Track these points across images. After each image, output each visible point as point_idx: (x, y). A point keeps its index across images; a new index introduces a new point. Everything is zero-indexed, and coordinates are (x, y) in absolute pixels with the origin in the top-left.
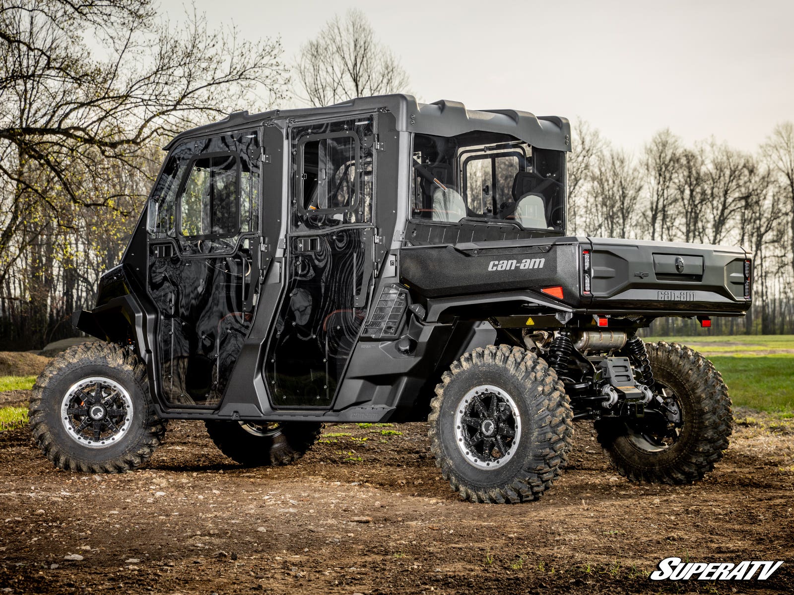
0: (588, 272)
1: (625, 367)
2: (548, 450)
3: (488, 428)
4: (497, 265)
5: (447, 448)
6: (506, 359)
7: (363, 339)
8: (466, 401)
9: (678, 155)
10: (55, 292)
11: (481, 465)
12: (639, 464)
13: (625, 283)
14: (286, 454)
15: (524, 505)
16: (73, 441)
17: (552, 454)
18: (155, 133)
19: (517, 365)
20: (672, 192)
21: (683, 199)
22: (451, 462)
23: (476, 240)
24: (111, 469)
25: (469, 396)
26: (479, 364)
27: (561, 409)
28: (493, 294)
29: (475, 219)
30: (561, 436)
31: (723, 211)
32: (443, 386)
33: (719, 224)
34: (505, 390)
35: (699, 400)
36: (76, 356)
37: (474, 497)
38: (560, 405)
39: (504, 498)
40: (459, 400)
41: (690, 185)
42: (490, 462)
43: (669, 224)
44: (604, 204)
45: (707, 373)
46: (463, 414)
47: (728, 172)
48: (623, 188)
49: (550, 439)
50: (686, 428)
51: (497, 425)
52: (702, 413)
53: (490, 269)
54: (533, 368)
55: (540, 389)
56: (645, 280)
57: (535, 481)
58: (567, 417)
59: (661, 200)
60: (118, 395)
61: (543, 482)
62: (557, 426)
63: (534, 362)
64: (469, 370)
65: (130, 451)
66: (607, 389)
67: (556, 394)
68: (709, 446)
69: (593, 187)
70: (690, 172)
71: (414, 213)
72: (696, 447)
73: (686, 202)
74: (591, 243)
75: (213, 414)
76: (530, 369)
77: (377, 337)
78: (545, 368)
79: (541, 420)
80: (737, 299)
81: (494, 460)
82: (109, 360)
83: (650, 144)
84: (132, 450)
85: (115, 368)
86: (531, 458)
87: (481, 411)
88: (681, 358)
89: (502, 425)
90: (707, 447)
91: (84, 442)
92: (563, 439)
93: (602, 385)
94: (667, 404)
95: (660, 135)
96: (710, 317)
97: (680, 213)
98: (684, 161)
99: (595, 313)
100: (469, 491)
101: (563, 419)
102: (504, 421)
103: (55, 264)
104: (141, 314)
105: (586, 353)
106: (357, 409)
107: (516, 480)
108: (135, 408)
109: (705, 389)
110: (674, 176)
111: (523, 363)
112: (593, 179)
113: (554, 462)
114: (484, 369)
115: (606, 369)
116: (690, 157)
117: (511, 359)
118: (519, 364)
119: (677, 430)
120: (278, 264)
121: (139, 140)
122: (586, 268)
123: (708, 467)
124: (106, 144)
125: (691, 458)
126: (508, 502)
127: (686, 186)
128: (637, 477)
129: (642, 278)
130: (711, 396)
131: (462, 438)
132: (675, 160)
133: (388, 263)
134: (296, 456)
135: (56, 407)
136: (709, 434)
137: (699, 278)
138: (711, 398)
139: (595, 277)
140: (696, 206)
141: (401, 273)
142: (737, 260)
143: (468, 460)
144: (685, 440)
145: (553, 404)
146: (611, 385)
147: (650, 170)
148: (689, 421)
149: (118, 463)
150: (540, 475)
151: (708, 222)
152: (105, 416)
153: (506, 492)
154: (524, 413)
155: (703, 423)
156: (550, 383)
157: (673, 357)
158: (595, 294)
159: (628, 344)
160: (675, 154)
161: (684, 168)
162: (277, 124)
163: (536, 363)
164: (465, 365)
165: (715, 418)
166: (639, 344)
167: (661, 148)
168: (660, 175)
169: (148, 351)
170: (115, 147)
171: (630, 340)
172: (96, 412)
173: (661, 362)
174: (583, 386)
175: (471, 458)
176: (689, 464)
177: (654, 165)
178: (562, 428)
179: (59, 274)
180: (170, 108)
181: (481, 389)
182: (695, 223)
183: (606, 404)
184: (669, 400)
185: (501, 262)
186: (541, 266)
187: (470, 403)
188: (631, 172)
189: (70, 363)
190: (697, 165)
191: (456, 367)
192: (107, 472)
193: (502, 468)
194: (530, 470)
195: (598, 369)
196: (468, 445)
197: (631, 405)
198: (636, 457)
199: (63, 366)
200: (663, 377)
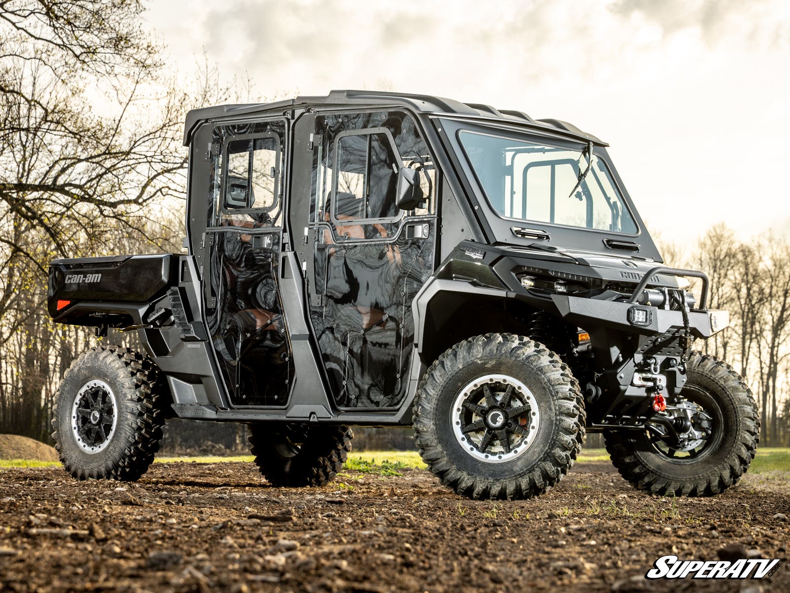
9: (733, 250)
10: (50, 384)
18: (159, 192)
21: (739, 298)
83: (703, 236)
98: (740, 257)
103: (52, 352)
110: (729, 272)
121: (140, 200)
124: (105, 204)
132: (730, 255)
147: (704, 266)
160: (730, 249)
161: (740, 264)
167: (716, 242)
168: (715, 271)
170: (115, 207)
177: (708, 260)
179: (55, 363)
180: (176, 166)
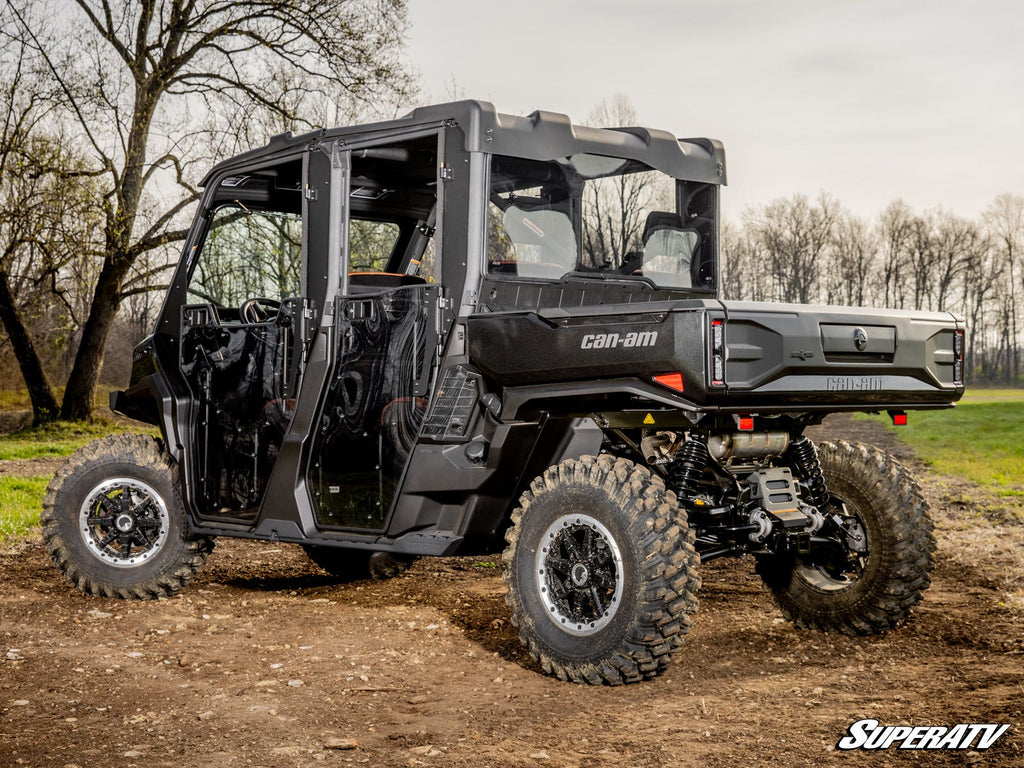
0: (720, 352)
1: (785, 481)
2: (660, 613)
3: (580, 575)
4: (592, 341)
5: (525, 601)
6: (603, 478)
7: (423, 441)
8: (552, 536)
11: (570, 627)
12: (809, 606)
13: (777, 368)
14: (388, 566)
15: (629, 687)
16: (96, 559)
17: (667, 618)
19: (619, 485)
20: (903, 255)
22: (530, 621)
23: (566, 304)
24: (142, 595)
25: (555, 528)
26: (568, 483)
27: (681, 554)
28: (587, 382)
29: (585, 274)
30: (680, 592)
31: (948, 272)
32: (521, 513)
33: (946, 282)
34: (603, 522)
35: (890, 524)
36: (97, 451)
37: (561, 673)
38: (678, 546)
39: (601, 677)
40: (541, 533)
41: (920, 249)
42: (582, 625)
43: (900, 283)
44: (843, 265)
45: (902, 486)
46: (547, 553)
47: (953, 238)
48: (860, 251)
49: (664, 597)
50: (872, 560)
51: (592, 571)
52: (894, 541)
53: (583, 346)
54: (642, 492)
55: (650, 523)
56: (808, 363)
57: (643, 656)
58: (690, 563)
59: (895, 262)
60: (150, 501)
61: (654, 657)
62: (675, 577)
63: (643, 483)
64: (554, 492)
65: (165, 572)
66: (756, 516)
67: (674, 531)
68: (903, 586)
69: (834, 251)
70: (920, 238)
71: (491, 266)
72: (885, 587)
73: (916, 264)
74: (725, 310)
75: (249, 531)
76: (636, 493)
77: (439, 439)
78: (660, 492)
79: (650, 569)
80: (943, 385)
81: (589, 621)
82: (137, 457)
84: (168, 571)
85: (144, 467)
86: (636, 623)
87: (571, 550)
88: (866, 464)
89: (598, 571)
90: (900, 589)
91: (108, 560)
92: (683, 597)
93: (749, 510)
94: (847, 526)
95: (894, 205)
96: (905, 411)
97: (911, 273)
99: (735, 412)
100: (554, 664)
101: (684, 566)
102: (602, 567)
104: (170, 399)
105: (729, 461)
106: (415, 535)
107: (616, 654)
108: (171, 519)
109: (899, 508)
111: (627, 485)
112: (835, 243)
113: (669, 630)
114: (574, 491)
115: (756, 487)
116: (920, 224)
117: (611, 478)
118: (622, 484)
119: (861, 559)
120: (325, 336)
122: (717, 347)
123: (901, 615)
125: (878, 602)
126: (606, 683)
127: (916, 250)
128: (807, 623)
129: (803, 359)
130: (907, 518)
131: (546, 586)
133: (456, 336)
134: (400, 568)
135: (73, 516)
136: (904, 570)
137: (889, 357)
138: (907, 521)
139: (730, 360)
140: (924, 267)
141: (470, 351)
142: (945, 331)
143: (553, 620)
144: (871, 577)
145: (667, 546)
146: (763, 509)
148: (876, 552)
149: (150, 587)
150: (649, 648)
151: (935, 281)
152: (134, 527)
153: (602, 671)
154: (628, 557)
155: (894, 554)
156: (665, 515)
157: (856, 464)
158: (731, 384)
159: (791, 448)
162: (324, 148)
163: (646, 484)
164: (550, 484)
165: (911, 548)
166: (807, 447)
169: (179, 446)
171: (795, 441)
172: (124, 521)
173: (840, 470)
174: (721, 511)
175: (557, 616)
176: (876, 610)
178: (682, 581)
181: (572, 518)
182: (924, 282)
183: (754, 537)
184: (850, 522)
185: (598, 336)
186: (653, 343)
187: (557, 538)
188: (867, 237)
189: (88, 461)
190: (927, 230)
191: (538, 486)
192: (137, 597)
193: (598, 635)
194: (634, 640)
195: (743, 486)
196: (553, 597)
197: (792, 537)
198: (805, 597)
199: (80, 464)
200: (842, 490)
